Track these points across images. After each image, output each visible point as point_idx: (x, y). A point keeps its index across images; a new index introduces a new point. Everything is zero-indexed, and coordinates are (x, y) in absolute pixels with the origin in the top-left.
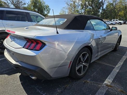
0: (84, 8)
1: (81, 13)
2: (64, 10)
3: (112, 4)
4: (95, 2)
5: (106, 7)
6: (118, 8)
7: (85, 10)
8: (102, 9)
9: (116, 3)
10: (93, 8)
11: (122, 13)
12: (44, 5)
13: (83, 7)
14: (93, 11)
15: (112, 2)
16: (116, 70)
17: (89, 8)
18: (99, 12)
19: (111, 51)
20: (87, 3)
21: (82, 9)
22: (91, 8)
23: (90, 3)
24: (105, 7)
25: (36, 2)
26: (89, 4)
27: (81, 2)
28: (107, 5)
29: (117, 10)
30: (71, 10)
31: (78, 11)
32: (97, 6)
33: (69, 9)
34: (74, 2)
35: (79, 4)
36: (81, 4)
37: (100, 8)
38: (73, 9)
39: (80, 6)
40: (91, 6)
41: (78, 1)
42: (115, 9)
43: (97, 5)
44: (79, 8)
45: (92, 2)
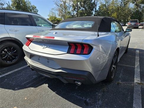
0: (76, 10)
1: (73, 15)
2: (54, 11)
3: (105, 5)
4: (87, 2)
5: (99, 9)
6: (111, 10)
7: (78, 12)
8: (95, 10)
9: (109, 4)
10: (85, 9)
11: (115, 15)
12: (30, 6)
13: (75, 8)
14: (86, 13)
15: (104, 3)
16: (137, 70)
17: (81, 9)
18: (92, 14)
19: (124, 54)
20: (79, 3)
21: (74, 10)
22: (84, 9)
23: (82, 3)
24: (97, 8)
25: (19, 2)
26: (81, 5)
27: (72, 3)
28: (99, 6)
29: (110, 11)
30: (61, 12)
31: (69, 13)
32: (89, 8)
33: (59, 10)
34: (65, 3)
35: (70, 5)
36: (73, 4)
37: (92, 10)
38: (64, 11)
39: (71, 7)
40: (84, 7)
41: (68, 2)
42: (108, 10)
43: (89, 6)
44: (70, 10)
45: (84, 2)
